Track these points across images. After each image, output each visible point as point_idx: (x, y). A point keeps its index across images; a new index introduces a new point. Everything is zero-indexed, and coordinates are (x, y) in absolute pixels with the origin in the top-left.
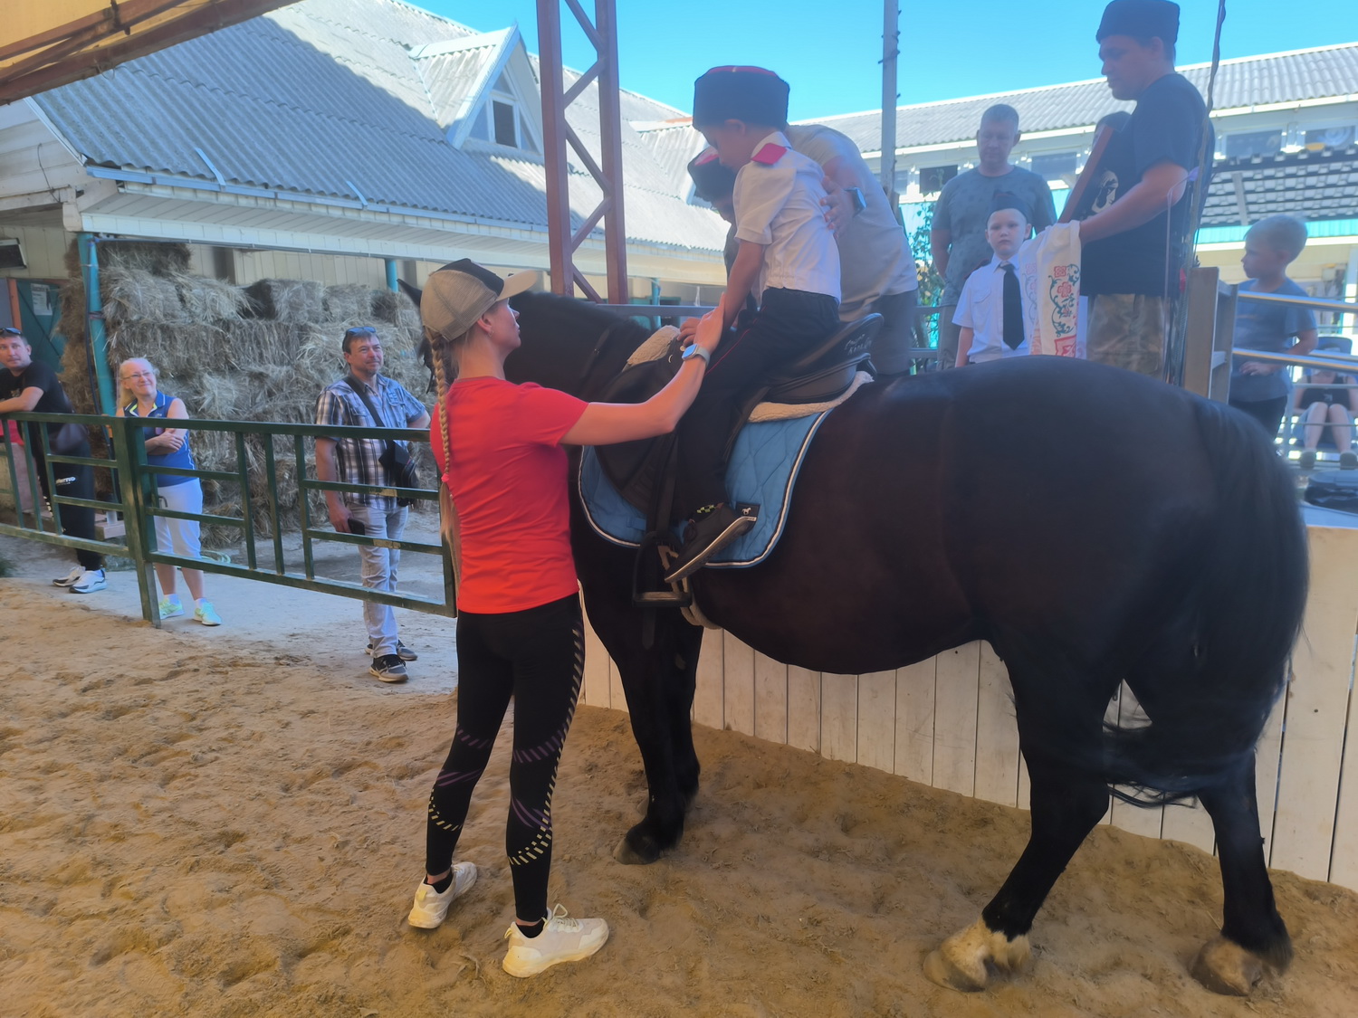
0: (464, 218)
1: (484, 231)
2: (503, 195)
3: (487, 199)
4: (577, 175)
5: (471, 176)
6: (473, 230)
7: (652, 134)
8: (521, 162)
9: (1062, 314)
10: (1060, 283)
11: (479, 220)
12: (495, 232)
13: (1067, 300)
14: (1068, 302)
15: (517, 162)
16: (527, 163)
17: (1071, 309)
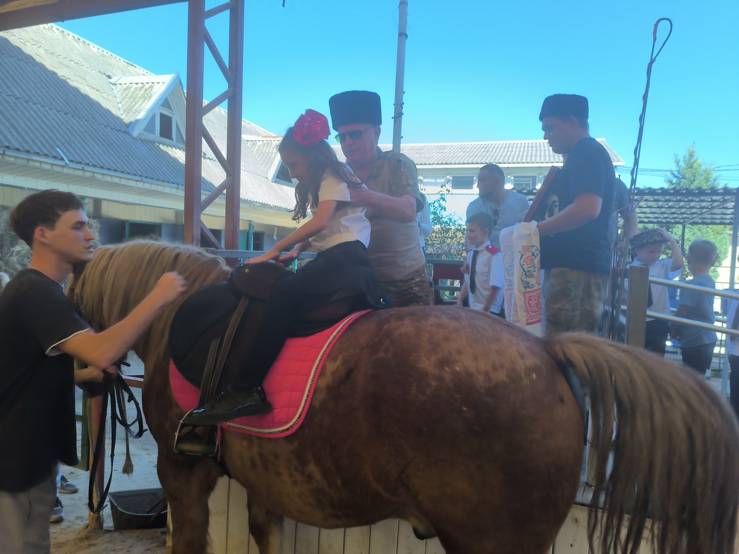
0: (135, 178)
1: (147, 186)
2: (161, 166)
3: (151, 168)
4: (208, 160)
5: (142, 154)
6: (140, 185)
7: (254, 142)
8: (174, 148)
9: (527, 276)
10: (525, 256)
11: (144, 179)
12: (154, 187)
13: (531, 267)
14: (532, 269)
15: (172, 148)
16: (178, 150)
17: (534, 273)
